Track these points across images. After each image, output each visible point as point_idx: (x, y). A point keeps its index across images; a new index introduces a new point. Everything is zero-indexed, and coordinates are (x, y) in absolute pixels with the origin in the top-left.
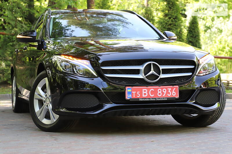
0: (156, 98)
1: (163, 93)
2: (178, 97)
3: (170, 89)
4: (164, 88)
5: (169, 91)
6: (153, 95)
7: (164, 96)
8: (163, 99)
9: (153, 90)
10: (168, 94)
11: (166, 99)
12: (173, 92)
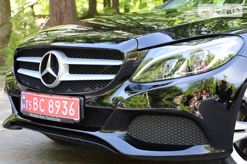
0: (45, 116)
1: (56, 109)
2: (77, 119)
3: (66, 103)
4: (58, 99)
5: (65, 107)
6: (44, 110)
7: (57, 113)
8: (55, 120)
9: (44, 101)
10: (63, 112)
11: (59, 120)
12: (71, 109)
